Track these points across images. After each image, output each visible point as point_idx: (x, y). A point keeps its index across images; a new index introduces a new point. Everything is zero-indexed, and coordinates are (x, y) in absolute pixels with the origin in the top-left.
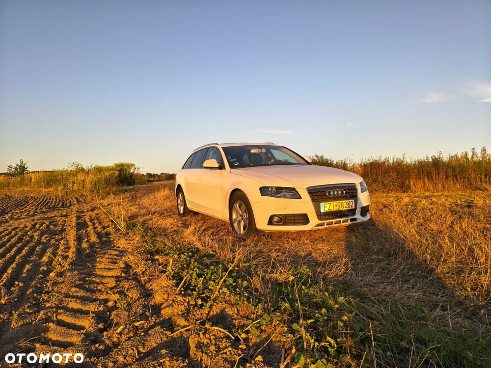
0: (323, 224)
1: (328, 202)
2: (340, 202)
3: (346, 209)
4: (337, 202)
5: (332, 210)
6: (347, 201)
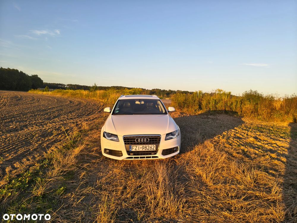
0: (131, 158)
1: (135, 145)
2: (144, 146)
3: (148, 150)
4: (142, 146)
5: (138, 150)
6: (150, 146)
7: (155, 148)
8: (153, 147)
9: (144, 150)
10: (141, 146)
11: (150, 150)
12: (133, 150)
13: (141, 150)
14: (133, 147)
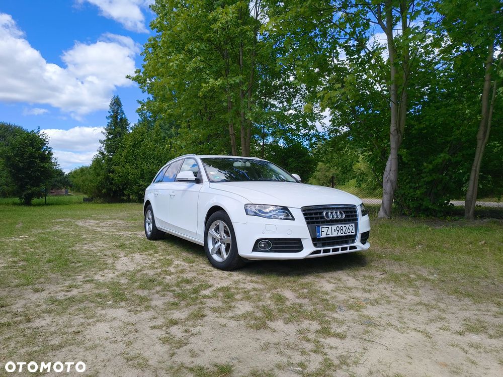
0: (319, 252)
1: (325, 225)
2: (340, 226)
3: (346, 234)
4: (336, 226)
5: (331, 235)
6: (347, 226)
7: (354, 231)
8: (351, 228)
9: (340, 234)
10: (334, 227)
11: (348, 234)
12: (324, 235)
13: (335, 234)
14: (323, 230)
